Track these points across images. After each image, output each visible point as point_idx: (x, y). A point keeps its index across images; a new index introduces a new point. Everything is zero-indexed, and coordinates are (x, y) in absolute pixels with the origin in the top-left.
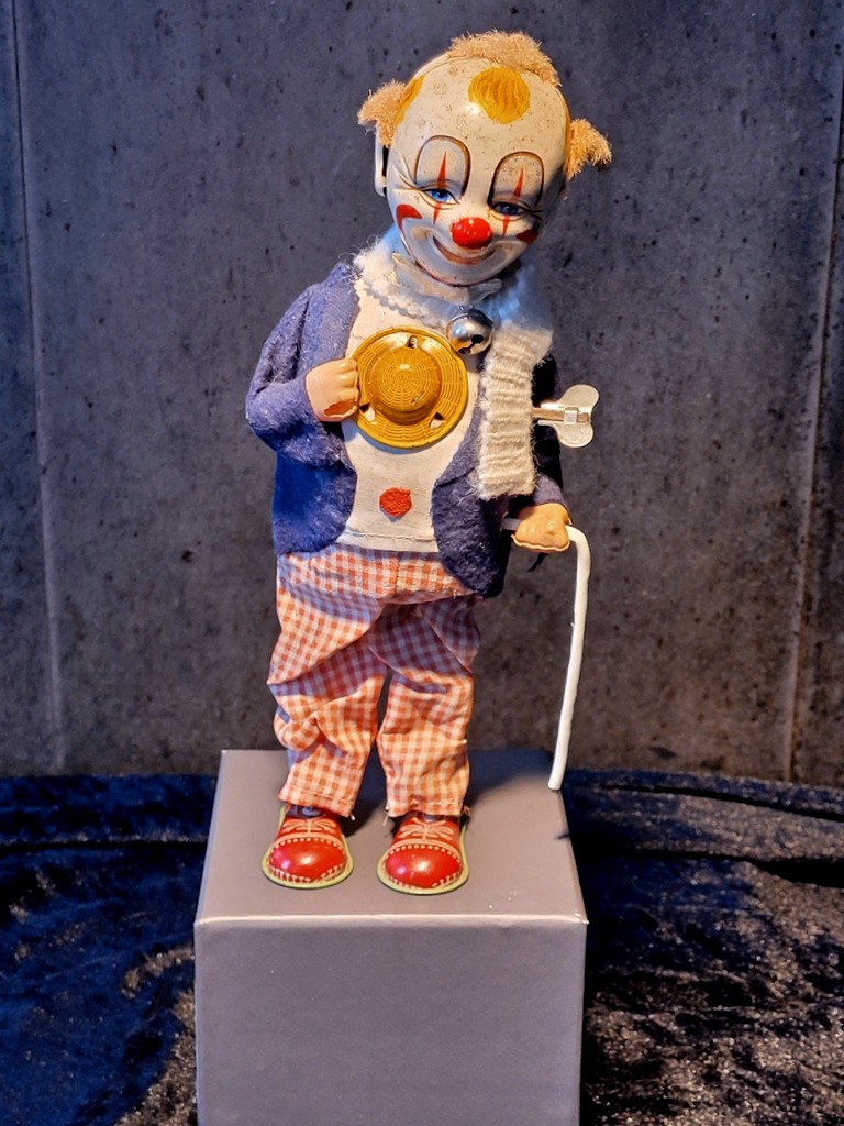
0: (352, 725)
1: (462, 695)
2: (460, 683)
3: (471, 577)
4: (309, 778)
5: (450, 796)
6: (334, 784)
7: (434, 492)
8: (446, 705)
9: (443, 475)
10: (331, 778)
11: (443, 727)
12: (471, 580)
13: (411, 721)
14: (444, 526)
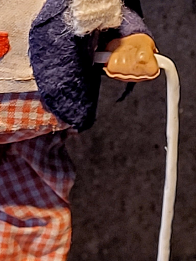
3: (68, 112)
7: (31, 33)
9: (39, 15)
12: (67, 115)
14: (42, 65)
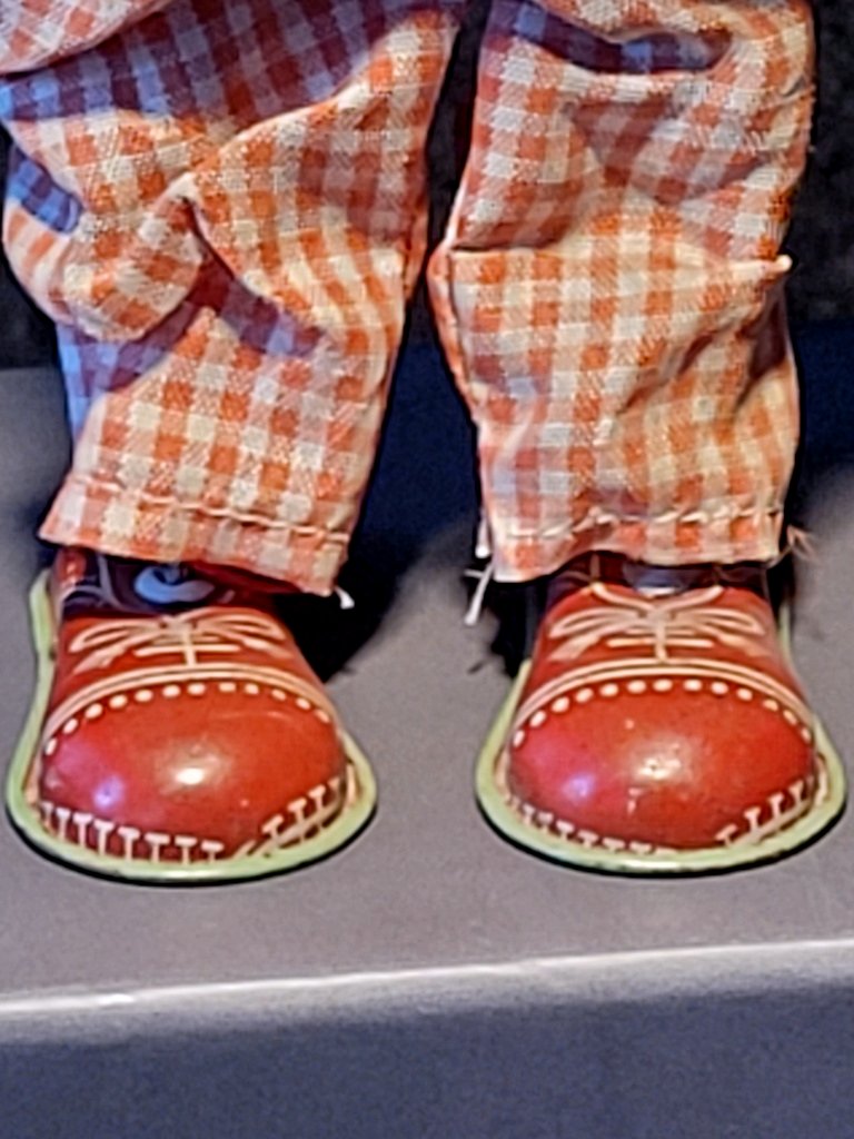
0: (331, 222)
1: (775, 71)
2: (762, 23)
4: (169, 446)
5: (735, 486)
6: (267, 465)
8: (709, 116)
10: (254, 442)
11: (697, 211)
13: (569, 190)
